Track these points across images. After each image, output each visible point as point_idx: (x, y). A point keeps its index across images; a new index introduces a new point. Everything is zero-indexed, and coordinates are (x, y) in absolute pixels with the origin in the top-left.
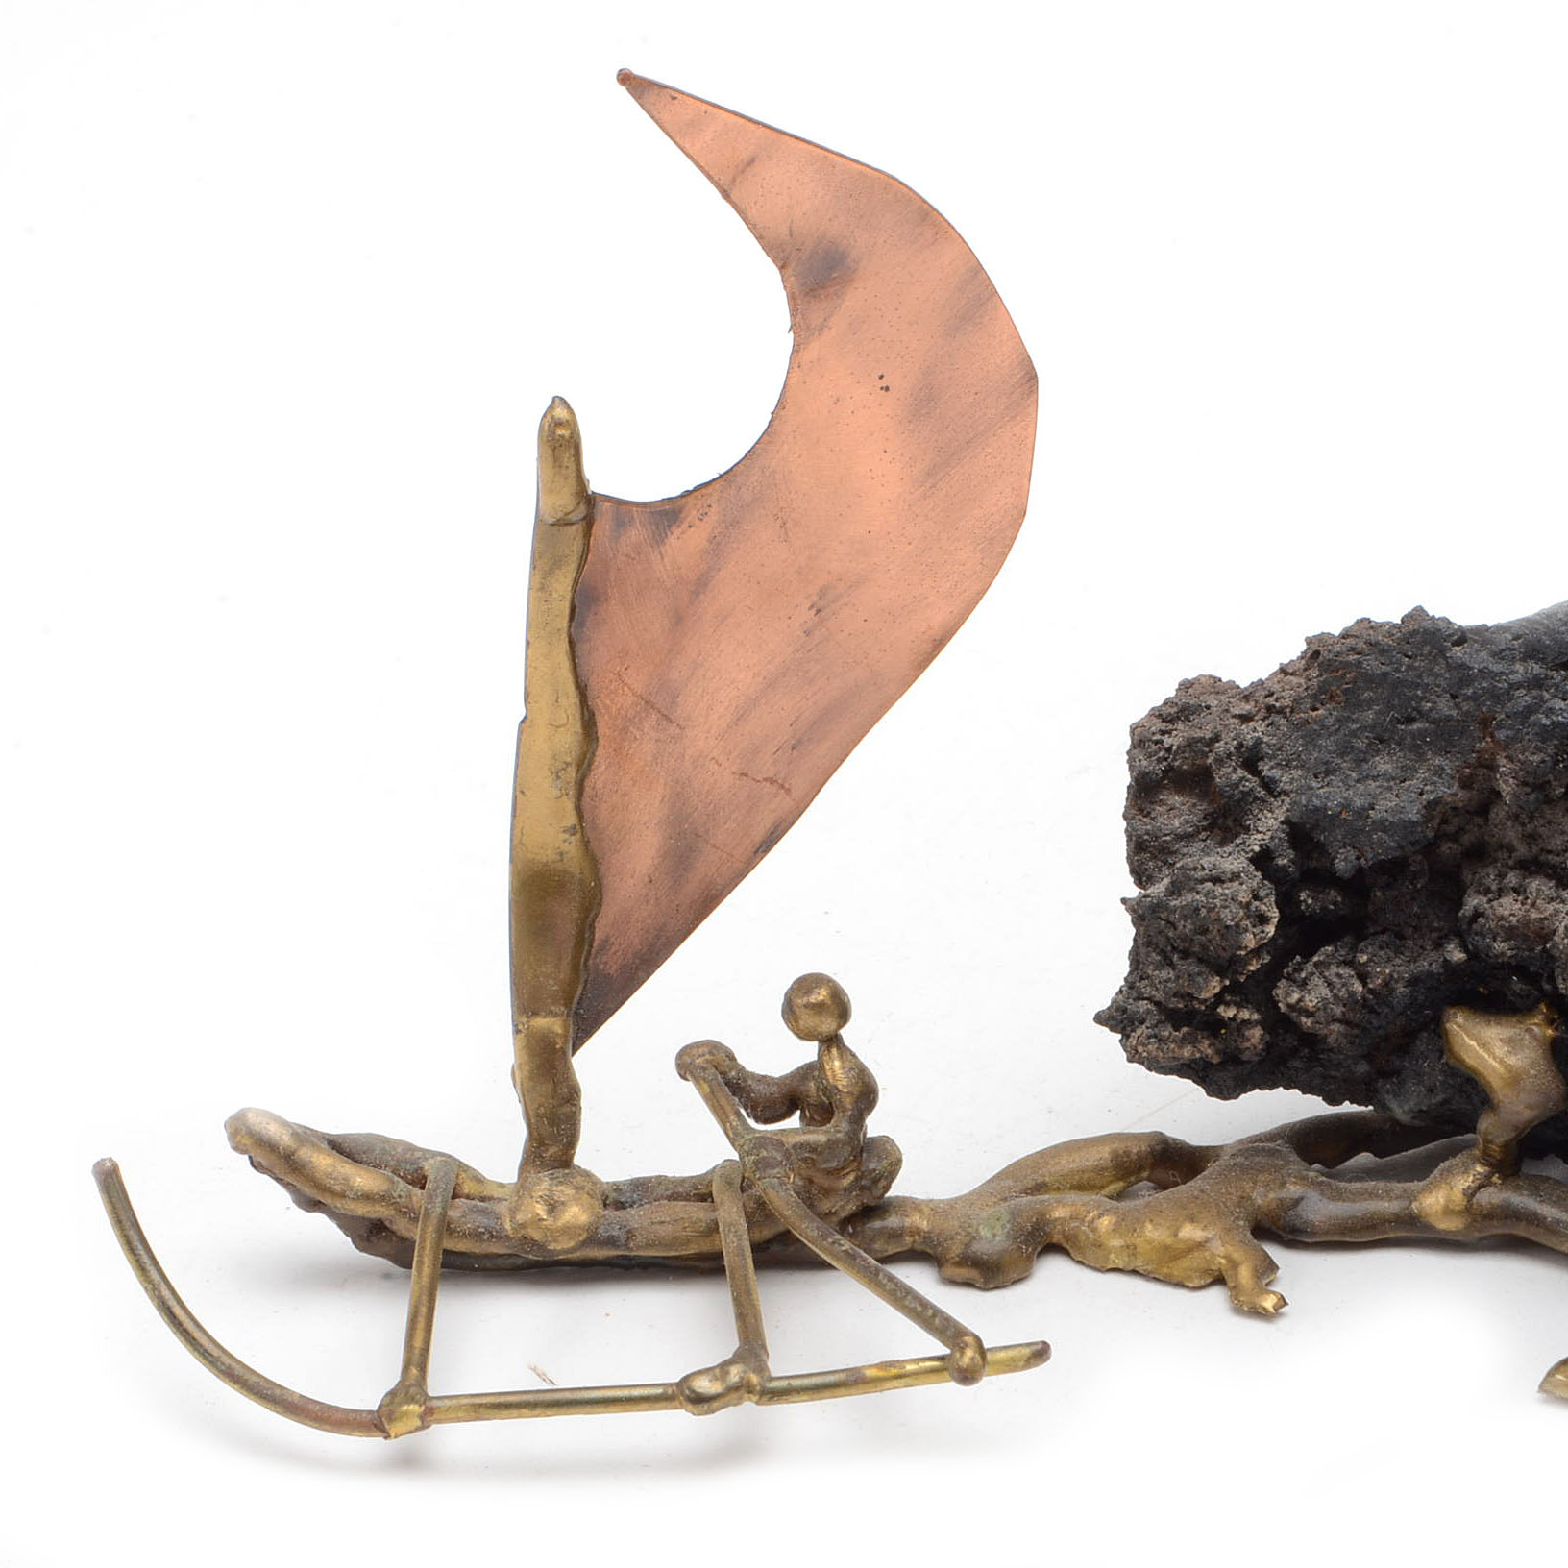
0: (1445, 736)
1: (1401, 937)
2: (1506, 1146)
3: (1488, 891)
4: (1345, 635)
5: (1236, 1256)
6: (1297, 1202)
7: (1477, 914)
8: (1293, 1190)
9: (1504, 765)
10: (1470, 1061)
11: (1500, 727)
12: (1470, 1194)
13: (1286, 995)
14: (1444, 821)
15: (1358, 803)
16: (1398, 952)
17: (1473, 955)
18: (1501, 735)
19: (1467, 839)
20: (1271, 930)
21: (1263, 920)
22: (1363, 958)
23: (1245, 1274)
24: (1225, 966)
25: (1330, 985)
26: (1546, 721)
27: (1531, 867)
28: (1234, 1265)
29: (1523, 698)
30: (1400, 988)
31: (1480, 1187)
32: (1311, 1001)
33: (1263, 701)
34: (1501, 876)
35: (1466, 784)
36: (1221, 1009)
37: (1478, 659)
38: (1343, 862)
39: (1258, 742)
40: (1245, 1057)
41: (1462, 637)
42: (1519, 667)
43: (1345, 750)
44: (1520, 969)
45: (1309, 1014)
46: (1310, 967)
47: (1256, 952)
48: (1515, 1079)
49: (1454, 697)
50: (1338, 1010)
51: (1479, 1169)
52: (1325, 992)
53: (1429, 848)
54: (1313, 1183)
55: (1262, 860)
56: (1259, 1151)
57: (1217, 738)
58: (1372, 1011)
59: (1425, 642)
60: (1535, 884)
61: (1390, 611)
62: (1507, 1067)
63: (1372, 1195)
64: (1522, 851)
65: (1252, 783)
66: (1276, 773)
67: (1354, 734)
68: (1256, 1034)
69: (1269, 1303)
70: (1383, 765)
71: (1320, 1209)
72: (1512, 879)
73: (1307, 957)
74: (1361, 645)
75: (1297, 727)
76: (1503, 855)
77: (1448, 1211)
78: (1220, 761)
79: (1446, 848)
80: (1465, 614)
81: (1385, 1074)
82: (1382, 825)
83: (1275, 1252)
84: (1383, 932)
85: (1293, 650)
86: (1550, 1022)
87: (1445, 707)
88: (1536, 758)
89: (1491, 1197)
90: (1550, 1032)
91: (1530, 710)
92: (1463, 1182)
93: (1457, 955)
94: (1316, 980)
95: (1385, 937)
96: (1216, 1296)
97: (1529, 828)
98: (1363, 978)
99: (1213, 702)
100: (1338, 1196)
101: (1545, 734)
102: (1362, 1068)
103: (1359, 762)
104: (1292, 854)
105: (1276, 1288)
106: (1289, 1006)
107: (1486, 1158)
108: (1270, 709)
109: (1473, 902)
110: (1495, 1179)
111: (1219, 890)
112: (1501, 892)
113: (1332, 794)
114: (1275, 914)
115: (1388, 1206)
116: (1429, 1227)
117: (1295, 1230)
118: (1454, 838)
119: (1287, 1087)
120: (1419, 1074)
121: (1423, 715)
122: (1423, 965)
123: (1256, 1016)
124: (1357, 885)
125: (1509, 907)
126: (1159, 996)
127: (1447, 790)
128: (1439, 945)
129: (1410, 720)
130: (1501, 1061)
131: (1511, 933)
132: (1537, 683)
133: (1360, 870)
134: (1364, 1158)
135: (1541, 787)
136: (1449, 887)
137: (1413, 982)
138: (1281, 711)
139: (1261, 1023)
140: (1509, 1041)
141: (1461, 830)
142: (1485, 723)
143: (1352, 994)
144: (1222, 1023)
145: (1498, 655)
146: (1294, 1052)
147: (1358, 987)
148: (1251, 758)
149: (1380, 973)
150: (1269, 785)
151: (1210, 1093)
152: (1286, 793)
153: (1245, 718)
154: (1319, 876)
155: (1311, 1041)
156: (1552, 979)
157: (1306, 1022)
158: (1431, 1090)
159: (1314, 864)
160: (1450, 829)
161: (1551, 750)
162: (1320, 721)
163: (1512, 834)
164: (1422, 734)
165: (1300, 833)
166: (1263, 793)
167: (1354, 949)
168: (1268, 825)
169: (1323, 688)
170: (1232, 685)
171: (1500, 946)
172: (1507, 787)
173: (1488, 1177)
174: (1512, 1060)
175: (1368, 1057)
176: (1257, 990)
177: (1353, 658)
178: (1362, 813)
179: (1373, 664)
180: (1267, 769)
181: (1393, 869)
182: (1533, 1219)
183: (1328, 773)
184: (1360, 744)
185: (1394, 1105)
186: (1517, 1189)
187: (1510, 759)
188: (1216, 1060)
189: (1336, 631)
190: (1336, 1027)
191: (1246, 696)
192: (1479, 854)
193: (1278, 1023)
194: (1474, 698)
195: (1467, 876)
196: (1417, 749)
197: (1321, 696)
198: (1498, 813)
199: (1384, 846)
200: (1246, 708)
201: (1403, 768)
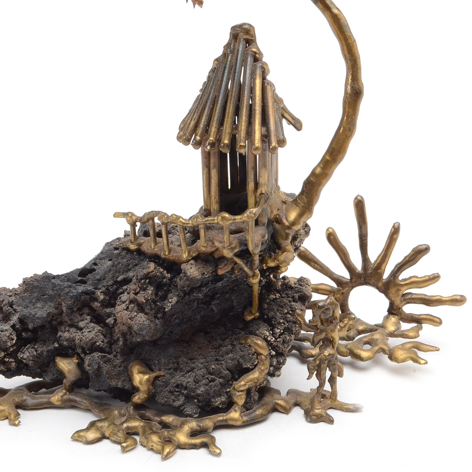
0: (51, 298)
1: (45, 342)
2: (69, 386)
3: (63, 331)
4: (30, 278)
5: (11, 412)
6: (25, 400)
7: (60, 336)
8: (25, 397)
9: (63, 304)
10: (61, 368)
11: (62, 296)
12: (62, 397)
13: (20, 355)
14: (53, 316)
15: (33, 313)
16: (44, 345)
17: (60, 345)
18: (62, 298)
19: (58, 320)
20: (14, 342)
21: (13, 339)
22: (36, 347)
23: (12, 416)
24: (5, 350)
25: (29, 353)
26: (72, 295)
27: (71, 326)
28: (10, 414)
29: (67, 290)
30: (45, 353)
31: (64, 395)
32: (25, 357)
33: (14, 292)
34: (65, 328)
35: (56, 308)
36: (5, 359)
37: (57, 282)
38: (31, 326)
39: (13, 301)
40: (12, 369)
41: (54, 277)
42: (66, 283)
43: (31, 302)
44: (71, 348)
45: (25, 359)
46: (25, 349)
47: (12, 346)
48: (70, 371)
49: (53, 290)
50: (31, 358)
51: (64, 391)
52: (28, 354)
53: (50, 322)
54: (30, 396)
55: (13, 327)
56: (19, 390)
57: (4, 300)
58: (39, 358)
59: (46, 279)
60: (71, 330)
61: (40, 273)
62: (68, 369)
63: (42, 398)
64: (69, 322)
65: (11, 310)
66: (16, 308)
67: (32, 299)
68: (14, 364)
69: (17, 422)
70: (39, 305)
71: (30, 401)
72: (67, 329)
73: (25, 347)
74: (33, 280)
75: (21, 298)
76: (65, 323)
77: (57, 401)
78: (4, 305)
79: (54, 322)
80: (55, 272)
81: (44, 372)
82: (38, 318)
83: (20, 411)
84: (41, 341)
85: (21, 282)
86: (77, 359)
87: (51, 292)
88: (70, 303)
89: (65, 397)
90: (77, 361)
91: (68, 292)
92: (61, 394)
93: (56, 345)
94: (26, 352)
95: (41, 342)
96: (6, 421)
97: (70, 318)
98: (36, 351)
99: (3, 293)
100: (34, 398)
101: (71, 297)
102: (39, 370)
103: (34, 305)
104: (20, 325)
105: (19, 419)
106: (21, 358)
107: (65, 389)
108: (15, 294)
109: (60, 334)
110: (67, 393)
111: (2, 333)
112: (65, 331)
113: (26, 312)
114: (15, 338)
115: (45, 400)
116: (53, 404)
117: (25, 406)
118: (56, 320)
119: (24, 375)
120: (51, 371)
121: (46, 294)
122: (50, 348)
123: (13, 360)
124: (35, 331)
125: (66, 335)
127: (52, 310)
128: (53, 343)
129: (44, 295)
130: (67, 367)
131: (67, 340)
132: (70, 287)
133: (34, 328)
134: (44, 390)
135: (72, 309)
136: (55, 330)
137: (48, 351)
138: (18, 294)
139: (15, 362)
140: (68, 363)
141: (57, 318)
142: (59, 295)
143: (34, 355)
144: (6, 362)
145: (61, 281)
146: (23, 368)
147: (35, 353)
148: (11, 305)
149: (40, 350)
150: (15, 310)
151: (6, 378)
152: (18, 312)
153: (10, 296)
154: (26, 330)
155: (27, 365)
156: (76, 350)
157: (24, 361)
158: (53, 375)
159: (25, 327)
160: (55, 318)
161: (73, 301)
162: (25, 296)
163: (67, 319)
164: (46, 298)
165: (21, 320)
166: (14, 312)
167: (35, 345)
168: (15, 319)
169: (26, 289)
170: (9, 289)
171: (65, 343)
172: (64, 309)
173: (66, 393)
174: (69, 367)
175: (40, 368)
176: (13, 355)
177: (32, 282)
178: (34, 316)
179: (36, 284)
180: (14, 307)
181: (42, 327)
182: (75, 401)
183: (27, 307)
184: (34, 301)
185: (46, 378)
186: (72, 395)
187: (64, 303)
188: (5, 370)
189: (29, 277)
190: (31, 362)
191: (11, 291)
192: (61, 323)
193: (19, 362)
194: (57, 290)
195: (59, 329)
196: (45, 301)
197: (25, 291)
198: (64, 315)
199: (39, 323)
200: (11, 294)
201: (43, 306)
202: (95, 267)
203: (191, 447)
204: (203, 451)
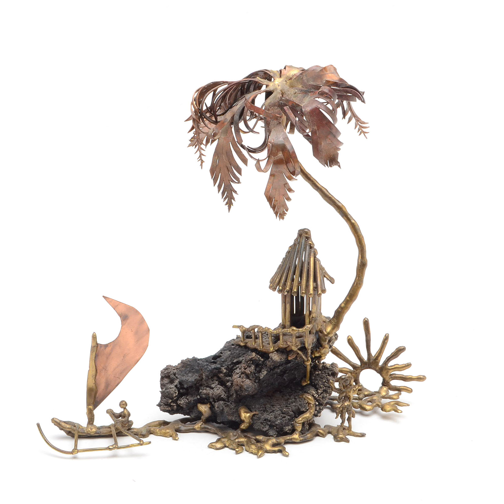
0: (197, 371)
1: (192, 395)
2: (205, 420)
3: (202, 389)
4: (186, 360)
5: (173, 433)
6: (180, 427)
7: (201, 392)
8: (180, 426)
9: (204, 375)
10: (200, 410)
11: (203, 370)
12: (201, 426)
13: (179, 402)
14: (197, 381)
15: (187, 379)
16: (192, 397)
17: (201, 397)
18: (203, 371)
19: (200, 383)
20: (177, 394)
21: (176, 393)
22: (188, 398)
23: (174, 435)
24: (172, 399)
25: (184, 401)
26: (208, 369)
27: (207, 386)
28: (173, 434)
29: (206, 367)
30: (192, 401)
31: (202, 425)
32: (182, 403)
33: (176, 368)
34: (204, 388)
35: (199, 377)
36: (171, 404)
37: (201, 362)
38: (185, 386)
39: (175, 372)
40: (174, 409)
41: (199, 360)
42: (205, 363)
43: (186, 373)
44: (206, 399)
45: (181, 404)
46: (182, 399)
47: (175, 397)
48: (205, 412)
49: (198, 367)
50: (185, 404)
51: (202, 423)
52: (183, 402)
53: (195, 384)
54: (183, 425)
55: (176, 386)
56: (176, 422)
57: (171, 372)
58: (189, 404)
59: (195, 360)
60: (207, 389)
61: (191, 357)
62: (205, 410)
63: (189, 426)
64: (206, 385)
65: (175, 377)
66: (178, 376)
67: (187, 371)
68: (175, 407)
69: (177, 438)
70: (190, 375)
71: (183, 428)
72: (205, 388)
73: (181, 398)
74: (187, 361)
75: (180, 370)
76: (204, 385)
77: (198, 428)
78: (171, 375)
79: (197, 385)
80: (199, 357)
81: (191, 412)
82: (190, 382)
83: (178, 433)
84: (190, 394)
85: (180, 362)
86: (210, 405)
87: (197, 368)
88: (207, 374)
89: (203, 426)
90: (209, 406)
91: (206, 368)
92: (200, 424)
93: (199, 397)
94: (182, 400)
95: (190, 395)
96: (171, 438)
97: (207, 382)
98: (188, 400)
99: (170, 368)
100: (185, 427)
101: (208, 371)
102: (188, 411)
103: (187, 374)
104: (179, 385)
105: (178, 437)
106: (179, 403)
107: (202, 421)
108: (177, 368)
109: (200, 391)
110: (204, 424)
111: (171, 389)
112: (204, 390)
113: (184, 378)
114: (177, 392)
115: (192, 428)
116: (196, 430)
117: (180, 431)
118: (198, 383)
119: (179, 414)
120: (195, 412)
121: (194, 369)
122: (195, 398)
123: (175, 405)
124: (187, 389)
125: (205, 391)
126: (164, 402)
127: (197, 378)
128: (197, 396)
129: (193, 369)
130: (204, 409)
131: (205, 394)
132: (207, 365)
133: (187, 387)
134: (189, 423)
135: (208, 377)
136: (198, 389)
137: (194, 400)
138: (178, 369)
139: (176, 405)
140: (205, 407)
141: (199, 382)
142: (201, 370)
143: (186, 402)
144: (171, 405)
145: (203, 362)
146: (180, 409)
147: (187, 401)
148: (175, 374)
149: (190, 399)
150: (177, 377)
151: (170, 414)
152: (179, 378)
153: (174, 370)
154: (182, 388)
155: (182, 408)
156: (210, 400)
157: (181, 405)
158: (196, 414)
159: (182, 386)
160: (198, 382)
161: (209, 372)
162: (183, 370)
163: (205, 383)
164: (194, 371)
165: (180, 383)
166: (176, 378)
167: (187, 397)
168: (177, 382)
169: (183, 366)
170: (172, 366)
171: (203, 396)
172: (204, 377)
173: (203, 424)
174: (205, 409)
175: (189, 409)
176: (175, 402)
177: (186, 362)
178: (187, 380)
179: (188, 363)
180: (176, 375)
181: (191, 387)
182: (208, 428)
183: (184, 376)
184: (187, 372)
185: (192, 415)
186: (206, 425)
187: (204, 374)
188: (171, 410)
189: (185, 359)
190: (185, 406)
191: (174, 367)
192: (201, 385)
193: (178, 406)
194: (200, 367)
195: (200, 388)
196: (194, 373)
197: (183, 367)
198: (203, 380)
199: (190, 384)
200: (174, 368)
201: (192, 375)
202: (221, 355)
203: (273, 452)
204: (279, 454)
